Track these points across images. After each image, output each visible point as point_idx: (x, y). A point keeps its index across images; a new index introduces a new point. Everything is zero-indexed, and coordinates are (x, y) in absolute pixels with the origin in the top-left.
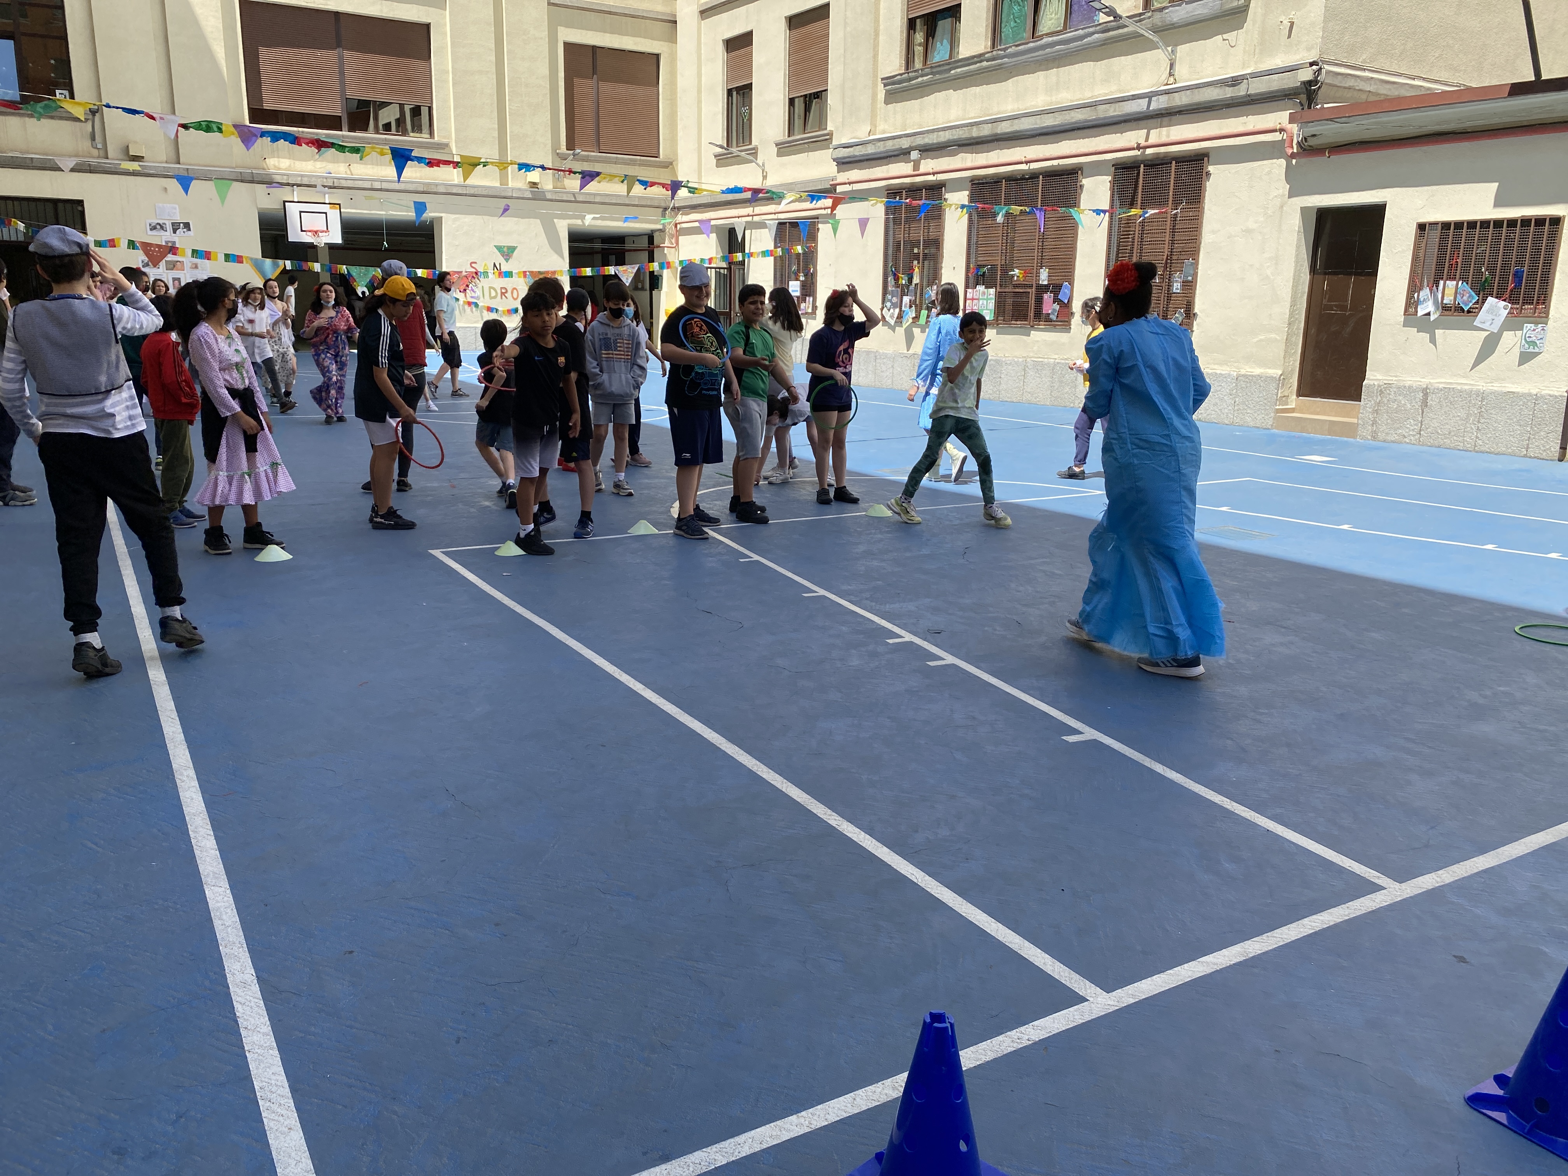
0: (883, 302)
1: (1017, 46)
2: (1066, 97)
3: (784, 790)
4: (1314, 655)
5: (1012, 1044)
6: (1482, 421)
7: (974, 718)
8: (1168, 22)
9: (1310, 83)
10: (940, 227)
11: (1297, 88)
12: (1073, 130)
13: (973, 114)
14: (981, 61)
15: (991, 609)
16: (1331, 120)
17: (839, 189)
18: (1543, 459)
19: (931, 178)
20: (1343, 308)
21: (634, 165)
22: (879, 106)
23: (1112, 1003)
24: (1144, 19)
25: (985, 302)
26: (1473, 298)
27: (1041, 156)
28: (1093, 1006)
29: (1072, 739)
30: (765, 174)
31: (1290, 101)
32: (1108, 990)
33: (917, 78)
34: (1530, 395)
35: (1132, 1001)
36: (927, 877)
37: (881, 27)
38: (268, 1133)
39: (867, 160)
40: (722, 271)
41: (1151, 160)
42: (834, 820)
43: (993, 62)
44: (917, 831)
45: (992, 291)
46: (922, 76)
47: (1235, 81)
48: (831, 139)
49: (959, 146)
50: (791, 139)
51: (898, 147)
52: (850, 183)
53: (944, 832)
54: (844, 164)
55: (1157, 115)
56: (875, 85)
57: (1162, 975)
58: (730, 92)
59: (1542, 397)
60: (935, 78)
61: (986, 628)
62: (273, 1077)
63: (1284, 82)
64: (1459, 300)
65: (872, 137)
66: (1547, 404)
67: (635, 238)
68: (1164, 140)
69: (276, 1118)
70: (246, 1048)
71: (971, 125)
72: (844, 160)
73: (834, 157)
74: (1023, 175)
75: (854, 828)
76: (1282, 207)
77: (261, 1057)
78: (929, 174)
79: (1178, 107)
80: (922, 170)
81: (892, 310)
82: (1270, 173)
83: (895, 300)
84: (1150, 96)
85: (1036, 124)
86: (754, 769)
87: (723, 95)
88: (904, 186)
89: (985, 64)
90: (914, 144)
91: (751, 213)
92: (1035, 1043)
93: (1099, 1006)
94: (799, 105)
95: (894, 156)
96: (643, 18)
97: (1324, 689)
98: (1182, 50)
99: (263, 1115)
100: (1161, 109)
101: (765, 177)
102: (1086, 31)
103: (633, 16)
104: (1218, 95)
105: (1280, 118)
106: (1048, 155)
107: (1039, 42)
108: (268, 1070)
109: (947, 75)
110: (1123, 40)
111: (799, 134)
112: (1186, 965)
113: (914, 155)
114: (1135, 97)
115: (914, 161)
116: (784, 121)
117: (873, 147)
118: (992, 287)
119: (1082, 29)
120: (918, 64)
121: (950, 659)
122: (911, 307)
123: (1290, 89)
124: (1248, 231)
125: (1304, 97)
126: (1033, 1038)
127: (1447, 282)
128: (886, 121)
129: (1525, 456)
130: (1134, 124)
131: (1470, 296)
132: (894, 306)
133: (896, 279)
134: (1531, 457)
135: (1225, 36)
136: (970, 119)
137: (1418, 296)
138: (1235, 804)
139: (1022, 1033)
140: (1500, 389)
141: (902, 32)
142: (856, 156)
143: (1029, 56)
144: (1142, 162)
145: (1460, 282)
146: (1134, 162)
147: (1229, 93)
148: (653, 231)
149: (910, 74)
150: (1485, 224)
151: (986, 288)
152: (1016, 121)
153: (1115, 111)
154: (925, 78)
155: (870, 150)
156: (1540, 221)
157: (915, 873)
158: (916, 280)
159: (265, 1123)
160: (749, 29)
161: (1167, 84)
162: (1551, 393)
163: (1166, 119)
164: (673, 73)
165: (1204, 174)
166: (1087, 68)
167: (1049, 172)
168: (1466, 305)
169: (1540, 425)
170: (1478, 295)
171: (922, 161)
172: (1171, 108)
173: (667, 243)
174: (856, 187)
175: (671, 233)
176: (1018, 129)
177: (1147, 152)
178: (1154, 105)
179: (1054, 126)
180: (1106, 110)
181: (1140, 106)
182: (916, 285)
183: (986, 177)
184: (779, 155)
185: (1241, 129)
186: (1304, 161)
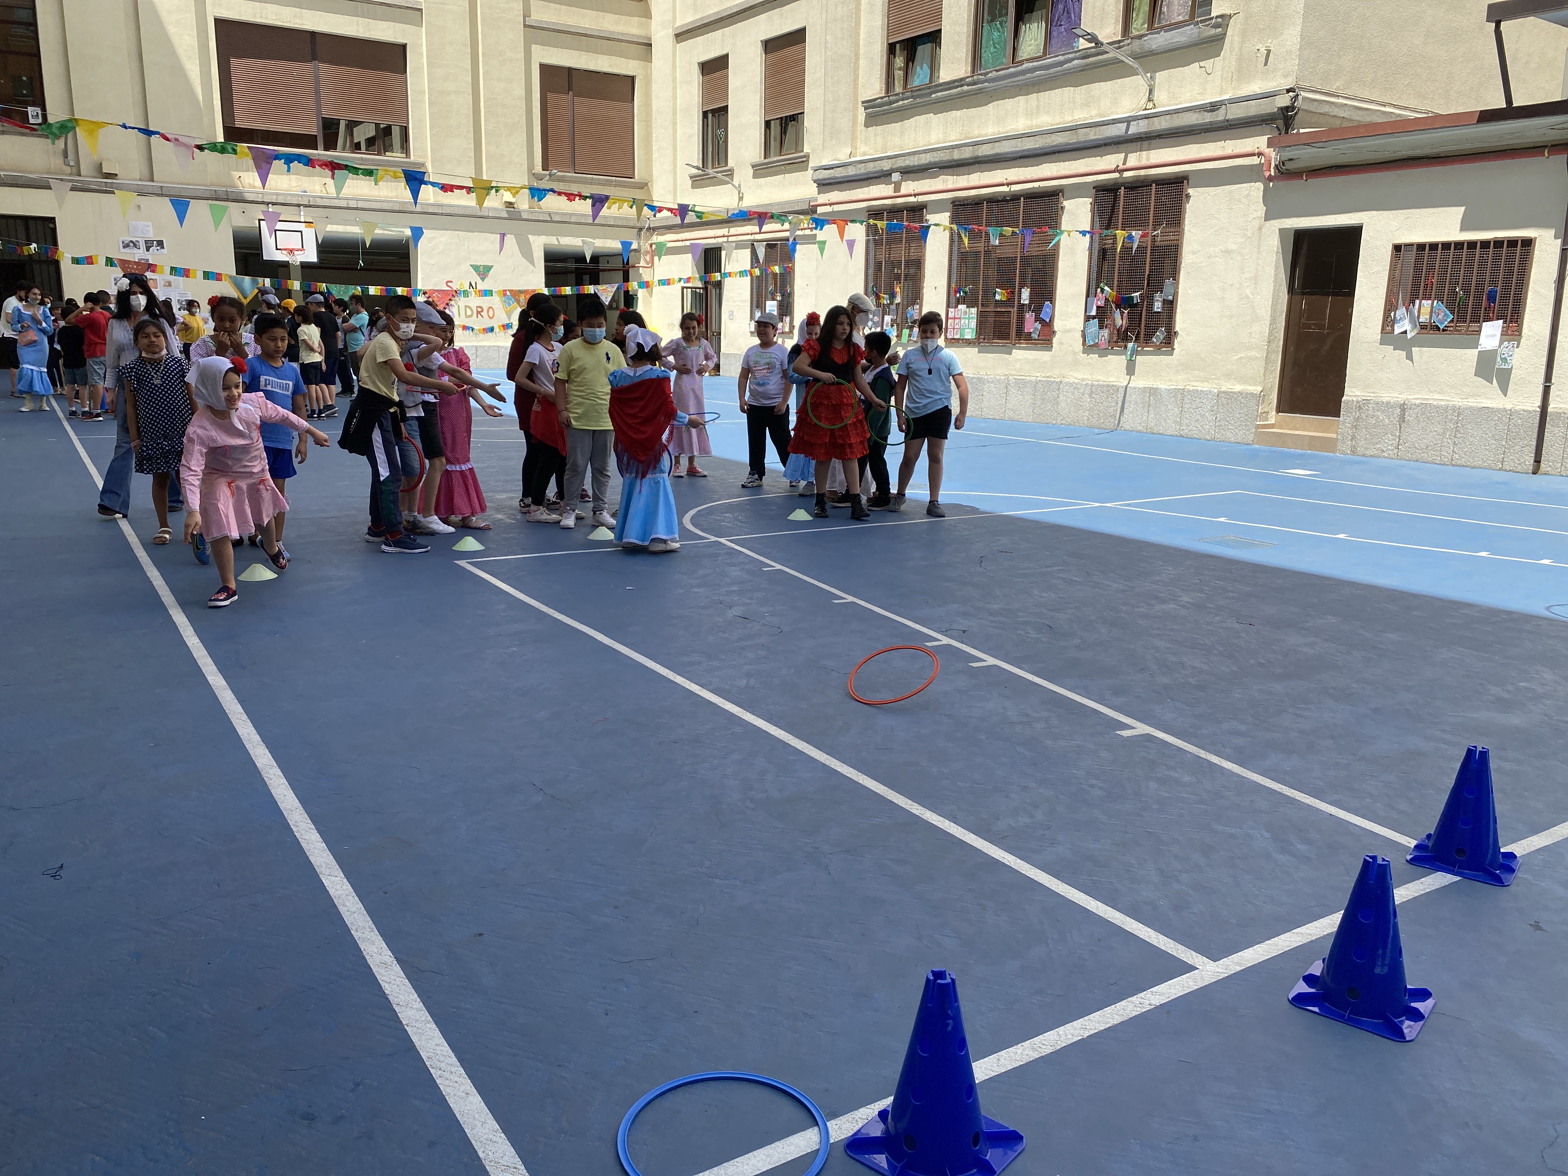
1: (997, 71)
2: (1046, 121)
3: (861, 782)
4: (1339, 654)
5: (1135, 1009)
6: (1459, 435)
7: (1027, 715)
8: (1147, 49)
9: (1287, 109)
10: (922, 248)
11: (1274, 114)
12: (1054, 153)
13: (954, 137)
14: (962, 86)
15: (1020, 614)
16: (1308, 145)
17: (820, 210)
18: (1518, 472)
19: (912, 199)
20: (1322, 327)
21: (610, 185)
22: (859, 129)
23: (1221, 970)
24: (1123, 46)
25: (967, 321)
26: (1448, 317)
27: (1022, 178)
28: (1203, 973)
29: (1126, 733)
30: (741, 195)
31: (1268, 126)
32: (1215, 959)
33: (897, 101)
34: (1505, 410)
35: (1239, 969)
36: (1019, 861)
37: (862, 51)
38: (447, 1098)
39: (849, 181)
40: (698, 290)
41: (1131, 183)
42: (916, 809)
43: (974, 87)
44: (998, 819)
45: (974, 310)
46: (903, 99)
47: (1214, 107)
48: (808, 161)
49: (940, 168)
50: (767, 161)
51: (878, 169)
52: (830, 204)
53: (1024, 820)
54: (824, 185)
55: (1137, 138)
56: (856, 109)
57: (1261, 945)
58: (705, 114)
59: (1516, 411)
60: (916, 102)
61: (1019, 632)
62: (437, 1048)
63: (1262, 107)
64: (1434, 318)
65: (852, 159)
66: (1521, 419)
67: (608, 258)
68: (1144, 163)
69: (451, 1084)
70: (404, 1023)
71: (953, 147)
72: (824, 182)
73: (815, 178)
74: (1005, 197)
75: (938, 816)
76: (1260, 228)
77: (420, 1031)
78: (910, 195)
79: (1158, 131)
80: (903, 191)
82: (1248, 195)
84: (1128, 121)
85: (1017, 147)
86: (827, 763)
87: (699, 117)
88: (885, 207)
89: (965, 88)
90: (895, 166)
91: (726, 234)
92: (1157, 1008)
93: (1209, 973)
94: (775, 128)
95: (875, 178)
96: (619, 40)
97: (1355, 686)
98: (1161, 76)
99: (438, 1081)
100: (1140, 133)
101: (741, 199)
102: (1066, 56)
103: (608, 39)
104: (1197, 120)
105: (1259, 142)
106: (1029, 177)
107: (1019, 68)
108: (430, 1042)
109: (927, 99)
110: (1103, 66)
111: (775, 156)
112: (1282, 936)
113: (896, 177)
114: (1115, 122)
115: (894, 183)
116: (760, 143)
117: (854, 168)
118: (973, 307)
119: (1062, 55)
120: (898, 88)
121: (991, 661)
122: (892, 326)
123: (1267, 115)
124: (1228, 252)
125: (1281, 123)
126: (1154, 1002)
127: (1423, 301)
128: (866, 143)
129: (1500, 469)
130: (1113, 148)
131: (1445, 315)
133: (878, 297)
134: (1506, 470)
135: (1202, 64)
136: (950, 141)
137: (1395, 315)
138: (1294, 791)
139: (1142, 998)
140: (1475, 405)
141: (882, 56)
142: (837, 178)
143: (1009, 80)
144: (1123, 184)
145: (1435, 302)
146: (1115, 184)
147: (1207, 118)
148: (628, 251)
149: (891, 98)
150: (1459, 245)
151: (968, 307)
152: (997, 144)
153: (1095, 135)
154: (906, 102)
155: (851, 171)
156: (1513, 243)
157: (1006, 857)
158: (898, 300)
159: (442, 1089)
160: (724, 52)
161: (1146, 109)
162: (1525, 408)
163: (1145, 143)
164: (648, 95)
165: (1184, 196)
166: (1066, 93)
167: (1030, 194)
168: (1442, 323)
169: (1514, 439)
170: (1453, 314)
171: (903, 183)
172: (1150, 132)
173: (642, 263)
174: (836, 208)
175: (647, 253)
176: (999, 152)
177: (1127, 174)
178: (1134, 129)
179: (1036, 149)
180: (1087, 134)
181: (1118, 130)
182: (898, 305)
183: (967, 198)
184: (755, 176)
185: (1220, 153)
186: (1281, 184)
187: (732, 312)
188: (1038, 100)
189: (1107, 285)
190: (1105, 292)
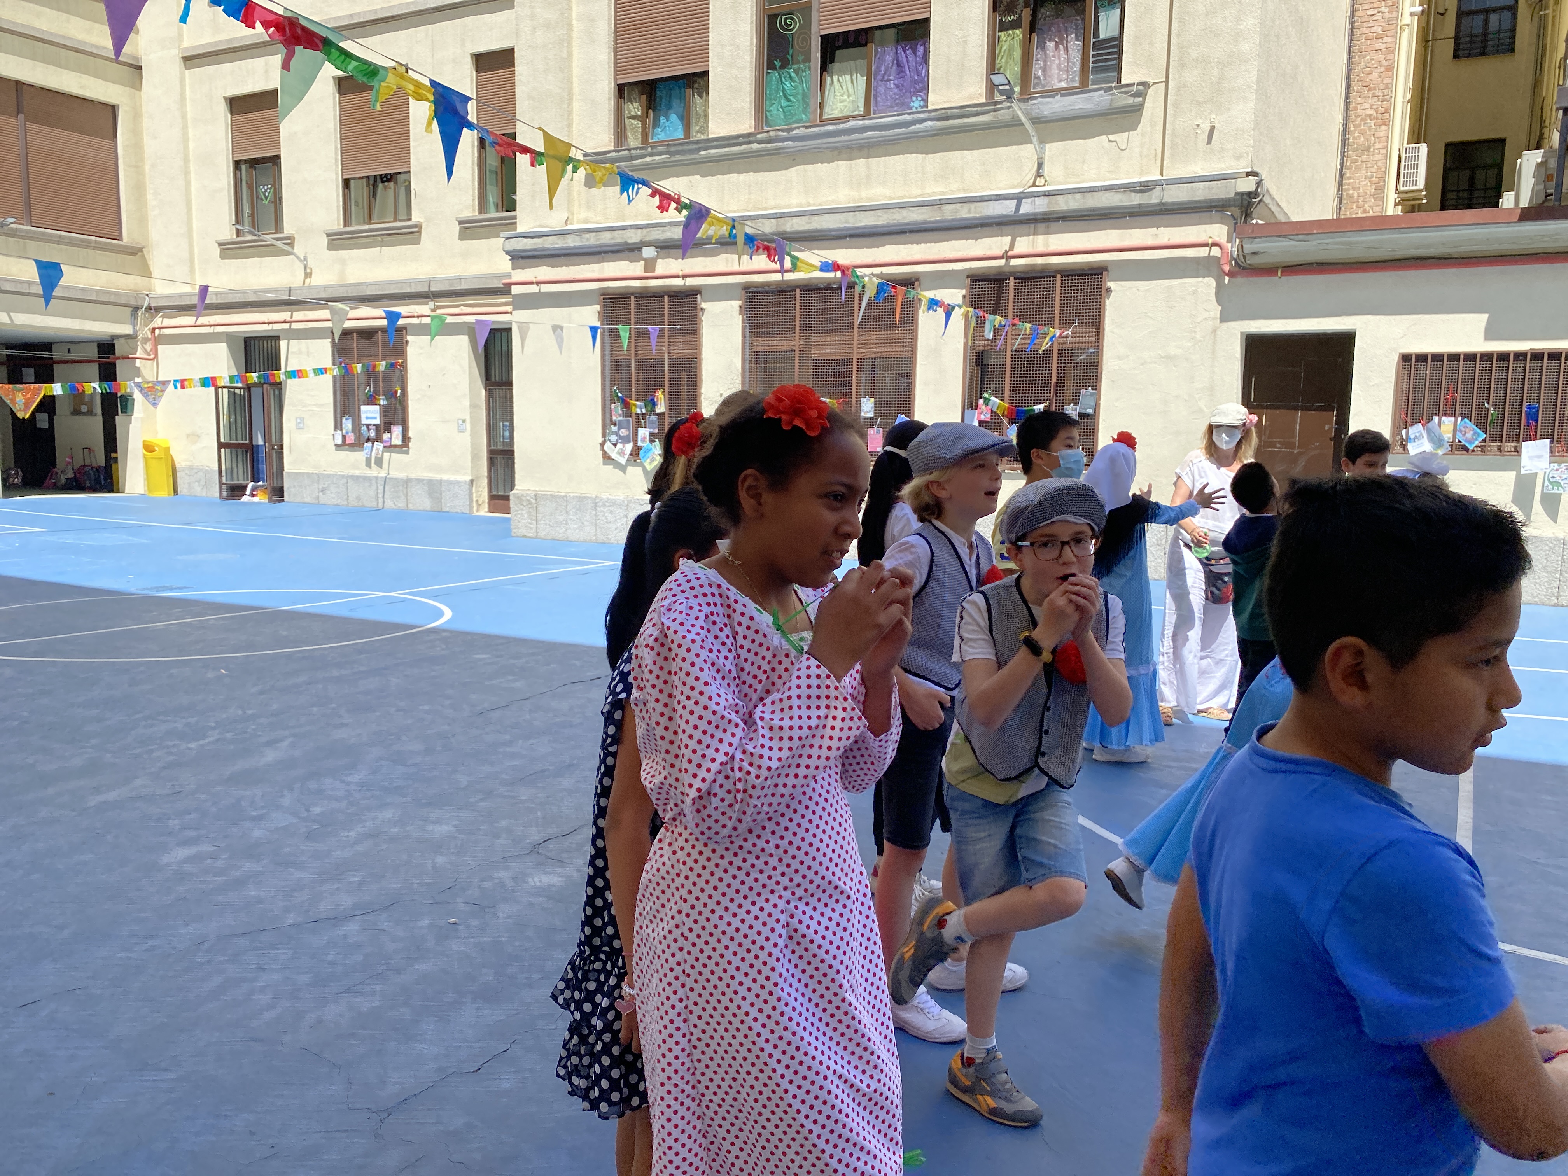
0: (604, 435)
1: (807, 127)
2: (880, 194)
9: (1250, 195)
10: (696, 344)
11: (1229, 199)
12: (902, 232)
14: (750, 143)
16: (1285, 236)
17: (515, 290)
19: (678, 282)
20: (1291, 445)
21: (87, 247)
22: (576, 189)
24: (1002, 109)
26: (1479, 435)
30: (308, 270)
31: (1224, 213)
33: (644, 156)
34: (1557, 539)
37: (576, 90)
39: (565, 255)
40: (237, 391)
41: (1024, 272)
43: (769, 145)
46: (652, 155)
47: (1144, 187)
48: (419, 232)
50: (348, 229)
51: (619, 240)
52: (538, 283)
54: (520, 258)
55: (1029, 220)
58: (237, 164)
60: (673, 159)
63: (1215, 191)
64: (1459, 436)
65: (569, 227)
67: (72, 347)
68: (1041, 249)
72: (524, 254)
74: (829, 284)
76: (1215, 331)
78: (677, 277)
79: (1063, 212)
80: (659, 270)
81: (619, 446)
82: (1195, 292)
83: (624, 432)
84: (1019, 198)
85: (847, 222)
87: (228, 167)
88: (631, 291)
89: (755, 146)
90: (648, 239)
91: (289, 319)
94: (359, 190)
95: (612, 252)
96: (92, 54)
98: (1052, 149)
100: (1036, 214)
101: (308, 275)
102: (915, 116)
103: (77, 50)
104: (1121, 201)
105: (1218, 231)
107: (841, 126)
109: (689, 157)
111: (359, 224)
113: (649, 252)
114: (998, 198)
115: (645, 260)
116: (337, 206)
117: (577, 238)
119: (909, 114)
120: (634, 140)
122: (652, 441)
123: (1219, 200)
124: (1169, 358)
125: (1237, 211)
127: (1443, 418)
128: (589, 208)
129: (1556, 605)
130: (995, 228)
131: (1475, 433)
132: (625, 440)
133: (626, 405)
134: (1563, 606)
135: (1111, 137)
137: (1407, 433)
141: (609, 99)
142: (548, 249)
143: (825, 141)
144: (1012, 274)
145: (1459, 419)
146: (1000, 274)
147: (1136, 199)
148: (114, 337)
149: (633, 152)
150: (1486, 356)
152: (816, 217)
153: (969, 212)
154: (657, 158)
155: (572, 242)
158: (661, 408)
160: (270, 88)
161: (1034, 185)
163: (1041, 226)
165: (1102, 290)
166: (911, 161)
168: (1470, 442)
171: (659, 261)
172: (1051, 213)
173: (139, 353)
174: (545, 288)
175: (146, 340)
176: (819, 227)
177: (1014, 262)
178: (1026, 208)
179: (876, 227)
180: (956, 211)
181: (1007, 208)
182: (659, 415)
183: (768, 284)
184: (332, 246)
185: (1150, 242)
186: (1240, 280)
187: (302, 419)
188: (868, 168)
189: (992, 394)
190: (990, 403)
